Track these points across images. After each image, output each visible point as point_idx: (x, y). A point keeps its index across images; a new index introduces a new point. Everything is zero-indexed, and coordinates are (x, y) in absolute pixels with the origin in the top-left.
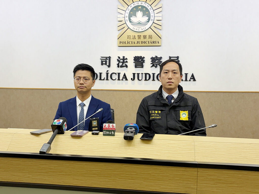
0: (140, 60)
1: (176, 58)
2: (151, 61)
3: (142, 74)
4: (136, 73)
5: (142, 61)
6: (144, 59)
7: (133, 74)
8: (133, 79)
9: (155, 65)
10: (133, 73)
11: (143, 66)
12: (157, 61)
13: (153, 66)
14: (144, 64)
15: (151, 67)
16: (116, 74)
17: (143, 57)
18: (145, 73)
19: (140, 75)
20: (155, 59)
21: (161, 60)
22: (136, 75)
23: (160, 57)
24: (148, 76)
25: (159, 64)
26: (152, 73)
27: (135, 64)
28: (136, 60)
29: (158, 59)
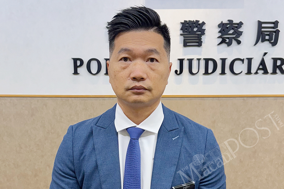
0: (195, 29)
1: (272, 25)
2: (220, 32)
3: (199, 60)
4: (186, 57)
5: (200, 31)
6: (203, 28)
7: (179, 61)
8: (178, 73)
9: (227, 40)
10: (179, 59)
11: (202, 42)
12: (231, 32)
13: (223, 41)
14: (203, 37)
15: (219, 44)
17: (200, 22)
18: (204, 59)
19: (195, 63)
20: (228, 26)
21: (240, 30)
22: (186, 64)
23: (238, 22)
24: (211, 64)
25: (236, 38)
26: (221, 59)
27: (183, 38)
28: (186, 30)
29: (234, 28)
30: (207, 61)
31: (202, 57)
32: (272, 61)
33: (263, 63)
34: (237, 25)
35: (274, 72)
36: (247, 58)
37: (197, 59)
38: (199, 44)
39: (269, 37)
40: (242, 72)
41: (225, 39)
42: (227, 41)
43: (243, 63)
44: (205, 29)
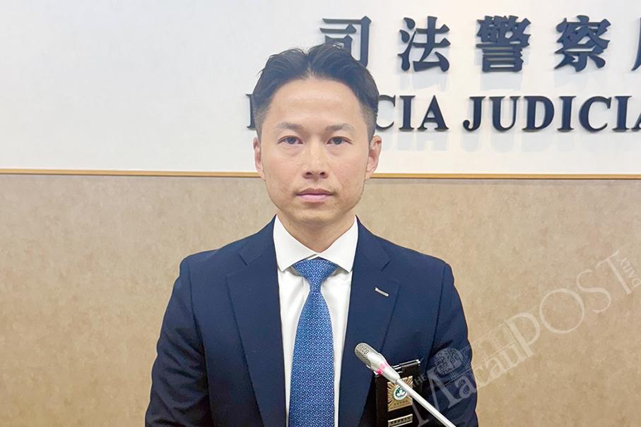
0: (508, 35)
2: (559, 41)
3: (515, 99)
4: (488, 94)
5: (517, 40)
6: (525, 32)
7: (472, 102)
8: (471, 126)
9: (576, 59)
10: (472, 98)
11: (522, 61)
12: (584, 41)
13: (567, 61)
14: (524, 52)
15: (557, 67)
16: (393, 100)
17: (520, 20)
19: (506, 107)
20: (578, 28)
21: (603, 37)
22: (487, 108)
23: (599, 21)
24: (540, 109)
25: (595, 55)
26: (562, 98)
27: (482, 54)
28: (489, 37)
29: (590, 33)
30: (532, 101)
31: (522, 94)
34: (597, 28)
36: (617, 98)
37: (511, 97)
38: (517, 66)
40: (606, 126)
41: (570, 55)
42: (574, 61)
43: (609, 107)
44: (530, 35)
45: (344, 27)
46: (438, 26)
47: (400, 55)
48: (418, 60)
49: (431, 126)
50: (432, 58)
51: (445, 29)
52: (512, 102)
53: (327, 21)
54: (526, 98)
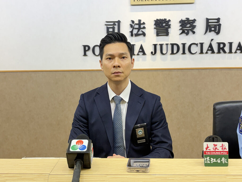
0: (164, 25)
1: (216, 21)
2: (181, 26)
3: (167, 44)
4: (159, 43)
5: (167, 26)
6: (170, 23)
7: (154, 46)
8: (153, 53)
9: (186, 31)
10: (153, 44)
11: (169, 33)
12: (188, 26)
13: (183, 32)
14: (169, 30)
15: (180, 34)
17: (167, 20)
19: (164, 47)
20: (186, 22)
21: (194, 24)
22: (158, 48)
23: (193, 19)
24: (175, 47)
25: (192, 30)
26: (182, 44)
27: (156, 31)
28: (158, 25)
29: (190, 23)
30: (172, 45)
31: (169, 43)
32: (217, 44)
33: (211, 46)
34: (192, 21)
35: (219, 52)
36: (200, 43)
38: (167, 34)
39: (215, 29)
40: (196, 52)
41: (184, 30)
43: (197, 46)
45: (112, 23)
46: (142, 22)
47: (130, 32)
48: (136, 33)
49: (141, 54)
50: (140, 32)
51: (144, 23)
52: (166, 46)
53: (107, 22)
54: (171, 44)
